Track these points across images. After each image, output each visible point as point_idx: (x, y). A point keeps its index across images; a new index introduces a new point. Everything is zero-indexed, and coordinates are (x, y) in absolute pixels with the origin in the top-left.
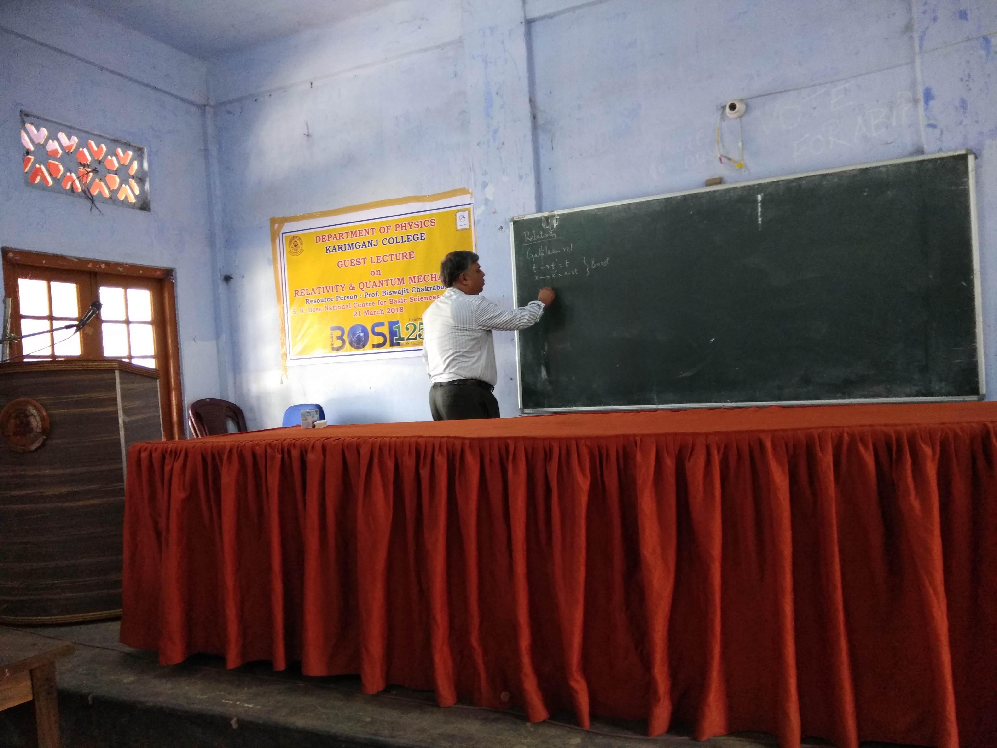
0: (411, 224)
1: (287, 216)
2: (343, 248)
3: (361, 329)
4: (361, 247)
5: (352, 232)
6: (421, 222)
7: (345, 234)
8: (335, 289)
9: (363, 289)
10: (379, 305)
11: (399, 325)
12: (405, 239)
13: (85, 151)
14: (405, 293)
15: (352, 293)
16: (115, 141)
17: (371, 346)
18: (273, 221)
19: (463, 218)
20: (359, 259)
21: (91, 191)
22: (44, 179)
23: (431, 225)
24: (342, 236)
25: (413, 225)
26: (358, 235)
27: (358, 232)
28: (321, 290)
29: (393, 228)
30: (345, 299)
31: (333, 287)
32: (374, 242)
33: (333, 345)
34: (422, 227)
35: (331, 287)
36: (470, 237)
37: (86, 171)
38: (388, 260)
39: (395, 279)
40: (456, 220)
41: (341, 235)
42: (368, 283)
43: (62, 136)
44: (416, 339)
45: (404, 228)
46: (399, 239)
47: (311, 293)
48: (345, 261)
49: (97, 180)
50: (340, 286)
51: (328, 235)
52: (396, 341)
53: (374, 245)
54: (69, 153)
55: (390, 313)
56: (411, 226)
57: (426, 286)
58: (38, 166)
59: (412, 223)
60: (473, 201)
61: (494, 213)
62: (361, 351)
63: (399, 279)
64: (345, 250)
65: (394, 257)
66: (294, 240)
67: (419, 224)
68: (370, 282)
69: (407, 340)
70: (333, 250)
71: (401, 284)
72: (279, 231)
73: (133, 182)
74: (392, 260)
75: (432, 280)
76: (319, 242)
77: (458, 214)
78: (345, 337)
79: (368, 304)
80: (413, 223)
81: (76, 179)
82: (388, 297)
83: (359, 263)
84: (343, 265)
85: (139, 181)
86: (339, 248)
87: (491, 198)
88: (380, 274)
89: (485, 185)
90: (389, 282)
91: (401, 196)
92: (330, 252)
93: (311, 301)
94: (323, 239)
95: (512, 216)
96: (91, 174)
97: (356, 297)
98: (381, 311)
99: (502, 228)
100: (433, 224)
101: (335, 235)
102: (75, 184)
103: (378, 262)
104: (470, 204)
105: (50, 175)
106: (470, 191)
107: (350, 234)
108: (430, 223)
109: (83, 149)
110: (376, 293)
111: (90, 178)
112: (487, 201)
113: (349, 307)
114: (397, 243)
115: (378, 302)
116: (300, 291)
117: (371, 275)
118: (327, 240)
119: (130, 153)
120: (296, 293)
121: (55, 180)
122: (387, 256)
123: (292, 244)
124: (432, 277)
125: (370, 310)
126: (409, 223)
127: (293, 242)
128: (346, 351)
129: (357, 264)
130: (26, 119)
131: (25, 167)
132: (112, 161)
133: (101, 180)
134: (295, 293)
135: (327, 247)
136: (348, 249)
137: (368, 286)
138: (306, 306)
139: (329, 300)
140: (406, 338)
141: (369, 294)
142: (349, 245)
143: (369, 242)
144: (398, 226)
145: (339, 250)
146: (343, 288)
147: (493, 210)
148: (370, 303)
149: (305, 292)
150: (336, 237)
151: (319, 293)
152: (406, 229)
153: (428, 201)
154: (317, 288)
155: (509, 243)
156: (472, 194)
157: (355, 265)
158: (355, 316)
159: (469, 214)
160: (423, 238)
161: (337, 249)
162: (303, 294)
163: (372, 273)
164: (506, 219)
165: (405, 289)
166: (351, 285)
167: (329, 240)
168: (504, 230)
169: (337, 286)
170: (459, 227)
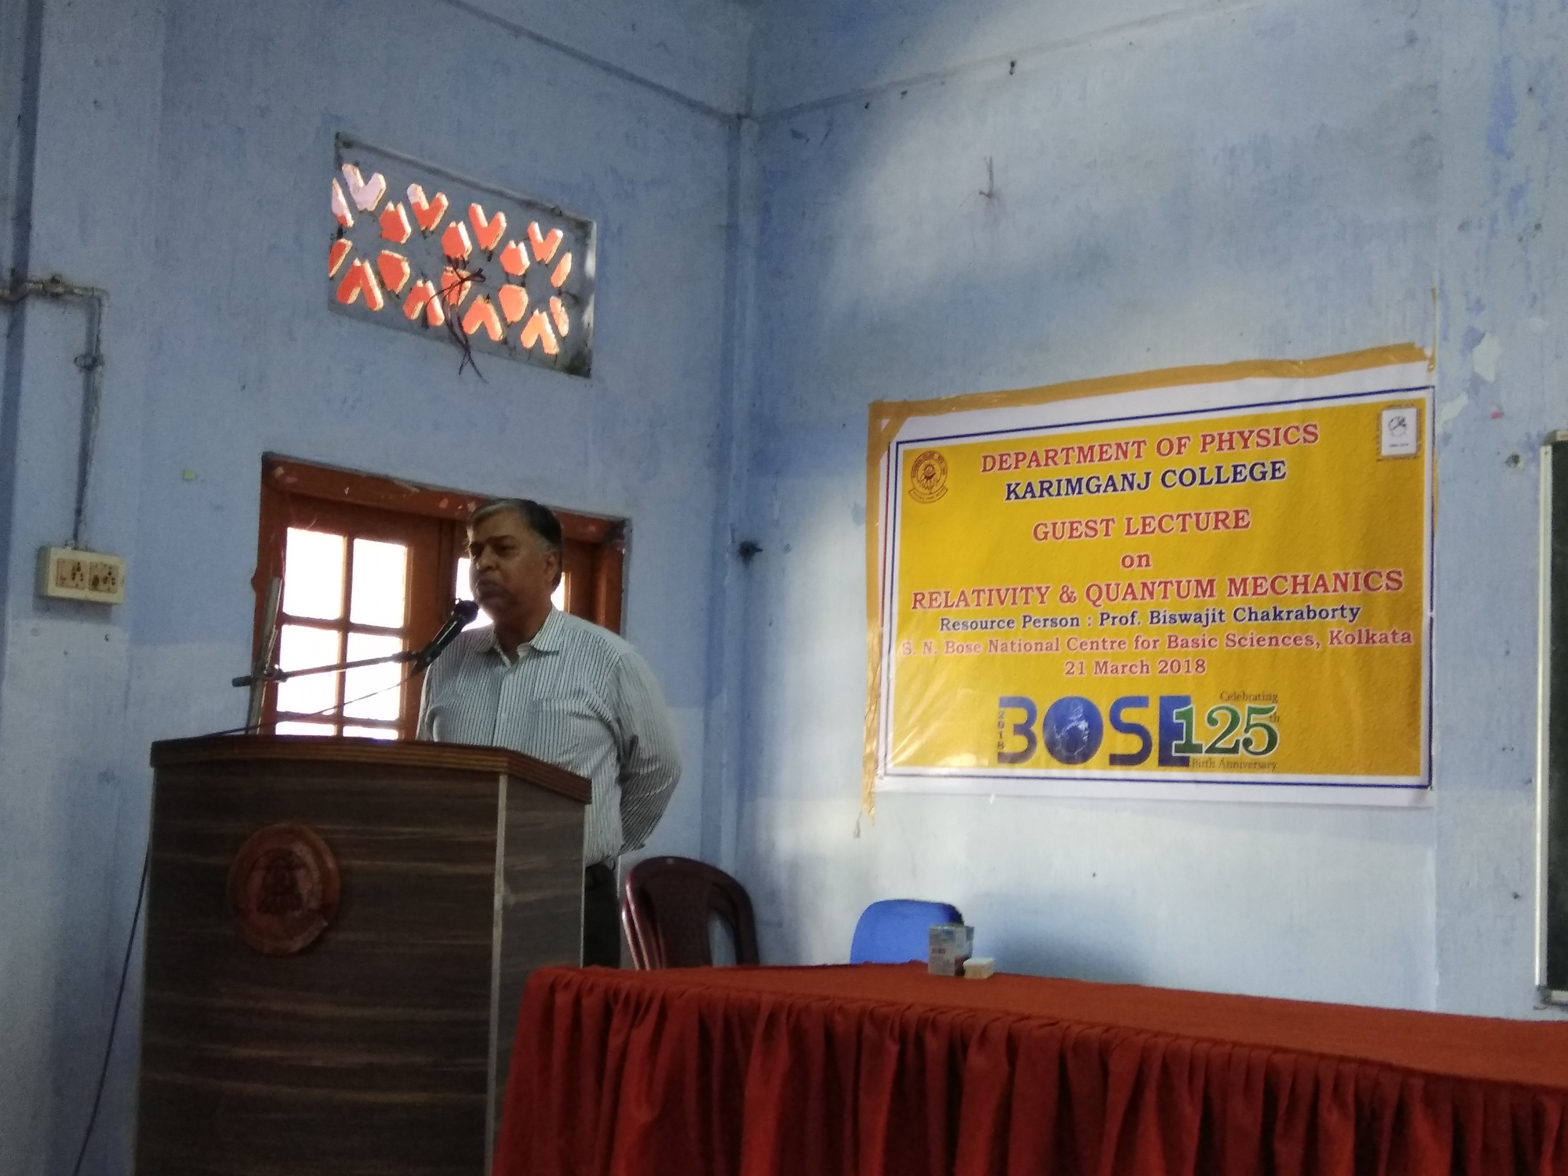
0: (1246, 435)
1: (916, 398)
2: (1054, 490)
3: (1082, 710)
4: (1102, 489)
5: (1081, 449)
6: (1277, 430)
7: (1061, 452)
8: (1021, 596)
9: (1098, 603)
10: (1136, 647)
11: (1191, 709)
12: (1227, 473)
13: (462, 228)
14: (1214, 621)
15: (1067, 611)
16: (529, 205)
17: (1107, 760)
18: (878, 410)
19: (1400, 428)
20: (1095, 522)
21: (465, 323)
22: (366, 293)
23: (1305, 440)
24: (1053, 458)
25: (1254, 439)
26: (1097, 457)
27: (1097, 450)
28: (984, 597)
29: (1194, 444)
30: (1045, 626)
31: (1018, 591)
32: (1140, 479)
33: (1000, 745)
34: (1277, 443)
35: (1011, 591)
36: (1416, 479)
37: (459, 275)
38: (1173, 528)
39: (1189, 582)
40: (1379, 428)
41: (1051, 454)
42: (1113, 587)
43: (417, 194)
44: (1235, 750)
45: (1226, 446)
46: (1211, 474)
47: (955, 604)
48: (1054, 525)
49: (480, 299)
50: (1036, 591)
51: (1017, 454)
52: (1176, 752)
53: (1139, 486)
54: (427, 234)
55: (1166, 672)
56: (1246, 441)
57: (1275, 608)
58: (357, 263)
59: (1251, 432)
60: (1434, 380)
61: (1497, 416)
62: (1077, 771)
63: (1199, 582)
64: (1059, 494)
65: (1191, 522)
66: (927, 462)
67: (1272, 436)
68: (1118, 585)
69: (1207, 751)
70: (1026, 492)
71: (1204, 596)
72: (891, 437)
73: (557, 304)
74: (1184, 530)
75: (1294, 592)
76: (989, 470)
77: (1387, 416)
78: (1037, 728)
79: (1108, 644)
80: (1255, 435)
81: (434, 296)
82: (1166, 629)
83: (1092, 533)
84: (1050, 535)
85: (572, 301)
86: (1042, 489)
87: (1489, 376)
88: (1147, 565)
89: (1474, 338)
90: (1172, 589)
91: (1223, 359)
92: (1017, 497)
93: (954, 625)
94: (1001, 462)
95: (1550, 429)
96: (468, 284)
97: (1075, 621)
98: (1142, 666)
99: (1515, 459)
100: (1311, 438)
101: (1035, 454)
102: (432, 306)
103: (1144, 532)
104: (1424, 388)
105: (382, 284)
106: (1428, 352)
107: (1074, 455)
108: (1301, 434)
109: (457, 223)
110: (1133, 616)
111: (464, 293)
112: (1475, 384)
113: (1054, 648)
114: (1202, 483)
115: (1137, 641)
116: (927, 596)
117: (1121, 567)
118: (1013, 466)
119: (560, 234)
120: (918, 599)
121: (390, 298)
122: (1171, 517)
123: (921, 473)
124: (1295, 585)
125: (1112, 662)
126: (1241, 434)
127: (922, 466)
128: (1037, 766)
129: (1087, 535)
130: (344, 152)
131: (332, 264)
132: (516, 252)
133: (488, 298)
134: (916, 601)
135: (1009, 486)
136: (1067, 494)
137: (1113, 595)
138: (942, 635)
139: (1001, 624)
140: (1206, 746)
141: (1114, 618)
142: (1069, 481)
143: (1125, 477)
144: (1209, 439)
145: (1041, 496)
146: (1042, 596)
147: (1494, 409)
148: (1112, 642)
149: (941, 599)
150: (1037, 460)
151: (978, 605)
152: (1231, 447)
153: (1300, 376)
154: (973, 592)
155: (1536, 502)
156: (1432, 360)
157: (1080, 536)
158: (1068, 673)
159: (1420, 415)
160: (1277, 474)
161: (1037, 491)
162: (934, 604)
163: (1126, 562)
164: (1529, 436)
165: (1214, 610)
166: (1065, 590)
167: (1016, 467)
168: (1521, 464)
169: (1027, 589)
170: (1386, 451)
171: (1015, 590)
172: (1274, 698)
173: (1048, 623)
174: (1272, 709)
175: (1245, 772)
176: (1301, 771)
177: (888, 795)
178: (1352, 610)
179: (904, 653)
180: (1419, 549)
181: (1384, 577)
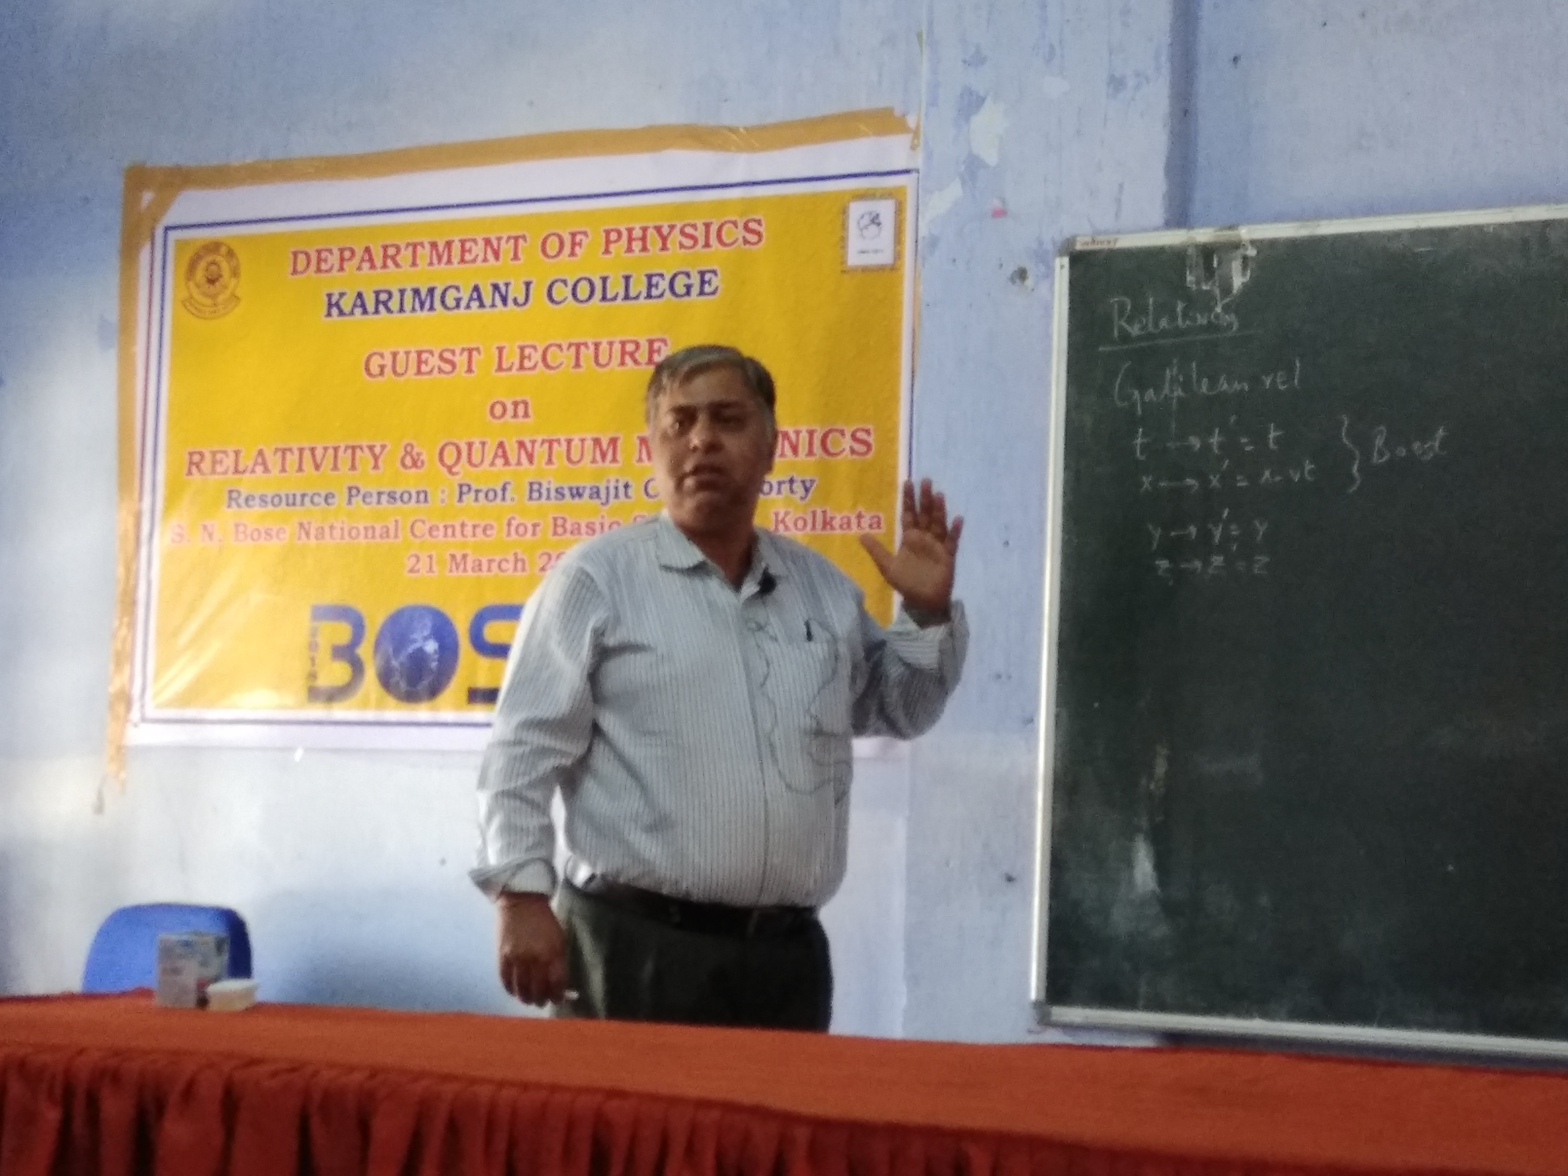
0: (665, 231)
1: (192, 164)
2: (394, 304)
5: (434, 245)
6: (707, 226)
7: (406, 249)
8: (344, 459)
9: (455, 470)
12: (639, 286)
14: (617, 496)
15: (411, 480)
17: (464, 696)
19: (873, 228)
23: (746, 242)
24: (393, 257)
25: (676, 236)
26: (456, 258)
27: (456, 248)
28: (292, 459)
29: (593, 242)
30: (379, 502)
31: (341, 452)
32: (516, 291)
34: (707, 245)
35: (331, 452)
36: (892, 301)
38: (562, 363)
39: (583, 440)
40: (844, 226)
41: (391, 252)
42: (477, 446)
45: (637, 245)
46: (616, 287)
47: (249, 469)
48: (395, 355)
50: (366, 450)
53: (515, 301)
56: (664, 239)
59: (672, 227)
60: (919, 161)
61: (999, 213)
62: (422, 712)
63: (597, 442)
66: (210, 258)
67: (700, 234)
68: (483, 444)
70: (355, 306)
71: (604, 461)
72: (155, 220)
74: (577, 366)
76: (302, 273)
77: (857, 209)
78: (365, 651)
79: (469, 530)
80: (677, 231)
83: (447, 367)
84: (388, 370)
86: (378, 302)
87: (991, 157)
88: (526, 415)
89: (971, 104)
90: (559, 450)
92: (341, 313)
93: (247, 500)
94: (319, 260)
95: (1067, 234)
97: (423, 496)
99: (1022, 274)
100: (753, 238)
103: (521, 368)
104: (907, 172)
106: (911, 121)
107: (424, 253)
108: (740, 233)
110: (504, 489)
112: (972, 168)
113: (392, 534)
114: (604, 298)
116: (208, 457)
118: (337, 267)
120: (194, 462)
122: (560, 346)
123: (200, 274)
125: (473, 554)
126: (658, 229)
127: (202, 265)
128: (364, 705)
129: (441, 370)
134: (191, 463)
135: (330, 296)
136: (413, 309)
137: (476, 458)
138: (228, 516)
139: (316, 499)
141: (477, 491)
142: (416, 292)
143: (496, 287)
144: (613, 236)
145: (377, 312)
146: (376, 458)
147: (996, 203)
148: (475, 527)
149: (229, 462)
150: (371, 260)
151: (283, 470)
152: (644, 249)
153: (740, 149)
154: (277, 450)
155: (1048, 336)
156: (916, 133)
157: (431, 372)
158: (412, 571)
159: (899, 211)
160: (707, 289)
161: (370, 305)
162: (219, 469)
163: (498, 410)
164: (1041, 243)
165: (617, 481)
166: (408, 450)
167: (341, 269)
168: (1029, 282)
169: (353, 448)
170: (854, 259)
171: (336, 449)
173: (384, 498)
177: (146, 750)
178: (803, 482)
179: (173, 541)
180: (894, 398)
181: (848, 436)
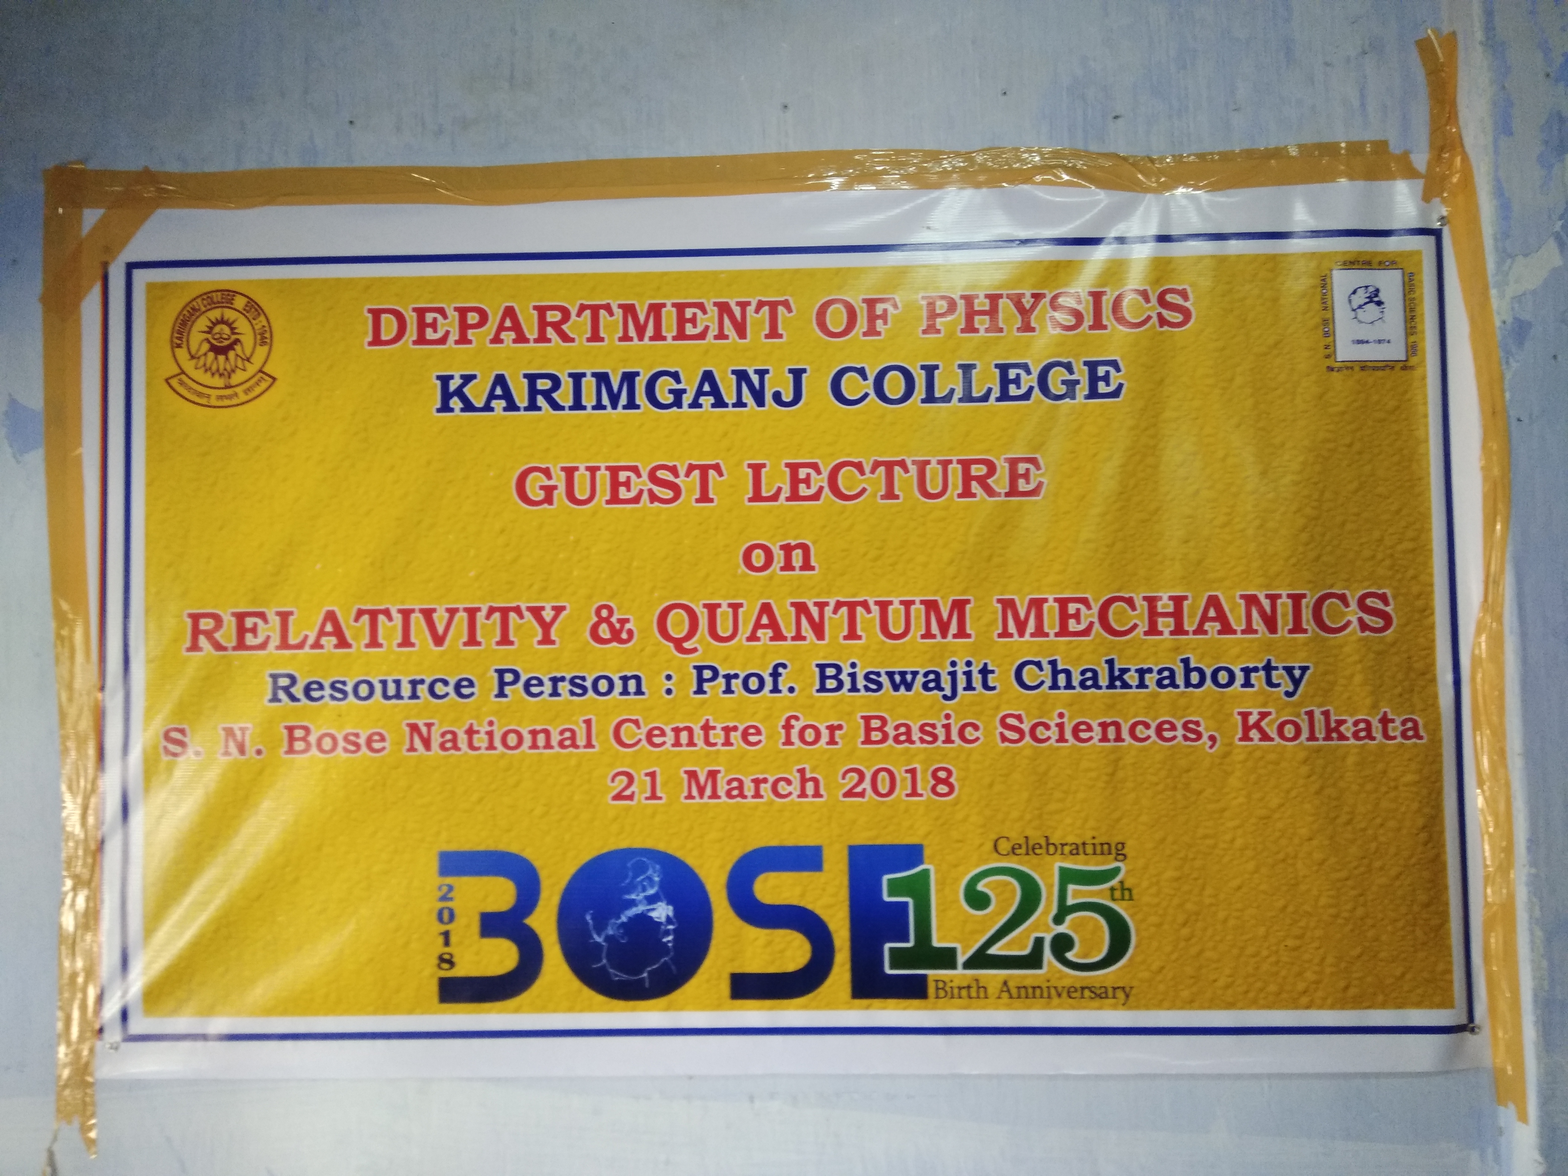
2: (564, 395)
4: (687, 399)
6: (1097, 297)
7: (579, 315)
8: (488, 627)
10: (788, 742)
11: (926, 872)
12: (986, 381)
14: (969, 687)
15: (611, 661)
17: (725, 987)
18: (69, 186)
19: (1372, 307)
25: (1045, 310)
28: (390, 627)
30: (555, 693)
31: (480, 616)
33: (446, 961)
34: (1098, 324)
35: (462, 618)
36: (1408, 413)
38: (864, 490)
39: (907, 604)
44: (1033, 960)
48: (570, 472)
50: (527, 615)
51: (463, 312)
52: (892, 967)
53: (777, 396)
55: (862, 794)
56: (1026, 314)
57: (1110, 663)
63: (931, 606)
65: (906, 479)
68: (735, 607)
69: (969, 964)
71: (944, 635)
72: (110, 251)
74: (890, 494)
75: (1153, 630)
76: (389, 342)
78: (542, 921)
80: (1046, 303)
82: (859, 703)
84: (560, 493)
90: (868, 618)
92: (468, 407)
93: (307, 690)
94: (422, 326)
97: (633, 684)
98: (804, 781)
100: (1175, 317)
101: (509, 313)
107: (612, 322)
110: (775, 675)
114: (930, 398)
115: (788, 727)
116: (229, 622)
117: (743, 569)
118: (454, 336)
120: (202, 630)
123: (197, 337)
124: (1153, 614)
125: (728, 771)
127: (202, 323)
128: (546, 1005)
129: (653, 498)
134: (196, 631)
135: (445, 380)
136: (599, 406)
137: (724, 628)
139: (439, 688)
140: (964, 953)
141: (729, 678)
142: (602, 379)
143: (742, 376)
144: (941, 307)
145: (531, 407)
146: (546, 627)
148: (727, 730)
149: (269, 629)
150: (517, 328)
151: (374, 643)
152: (994, 327)
154: (360, 613)
157: (636, 500)
158: (618, 797)
160: (1102, 388)
161: (520, 395)
162: (251, 640)
163: (755, 558)
166: (604, 614)
167: (463, 339)
169: (504, 611)
170: (1345, 352)
171: (472, 613)
172: (1120, 852)
173: (564, 687)
174: (1117, 871)
175: (1060, 1007)
176: (1189, 1004)
178: (1289, 670)
180: (1422, 550)
181: (1353, 605)
